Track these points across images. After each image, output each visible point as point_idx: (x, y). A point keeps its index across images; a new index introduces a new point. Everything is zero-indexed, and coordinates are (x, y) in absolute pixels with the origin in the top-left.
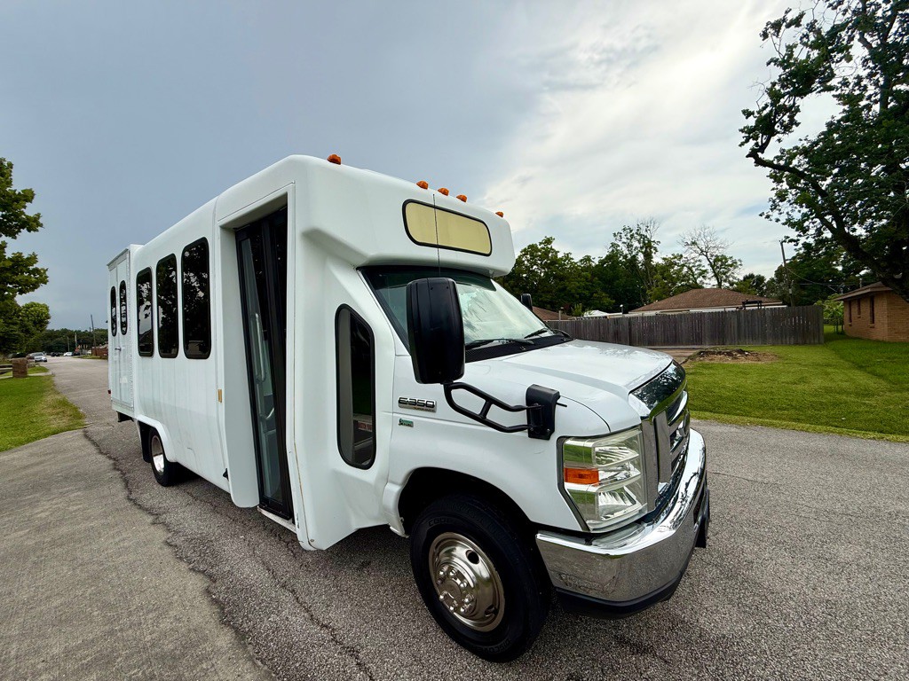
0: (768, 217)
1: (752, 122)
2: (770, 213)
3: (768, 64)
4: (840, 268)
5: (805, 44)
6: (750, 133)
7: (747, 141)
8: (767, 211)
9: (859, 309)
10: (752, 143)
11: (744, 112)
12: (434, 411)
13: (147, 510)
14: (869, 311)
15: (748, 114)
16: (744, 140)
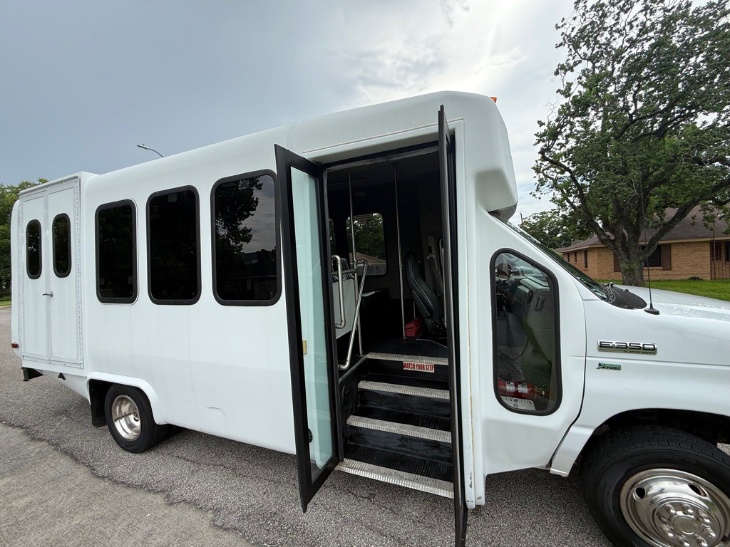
0: (534, 195)
1: (542, 129)
2: (536, 193)
3: (557, 92)
4: (547, 232)
5: (580, 83)
6: (541, 137)
7: (538, 142)
8: (534, 191)
9: (569, 258)
10: (542, 144)
11: (539, 122)
12: (655, 353)
13: (141, 487)
14: (583, 259)
15: (541, 124)
16: (537, 141)
